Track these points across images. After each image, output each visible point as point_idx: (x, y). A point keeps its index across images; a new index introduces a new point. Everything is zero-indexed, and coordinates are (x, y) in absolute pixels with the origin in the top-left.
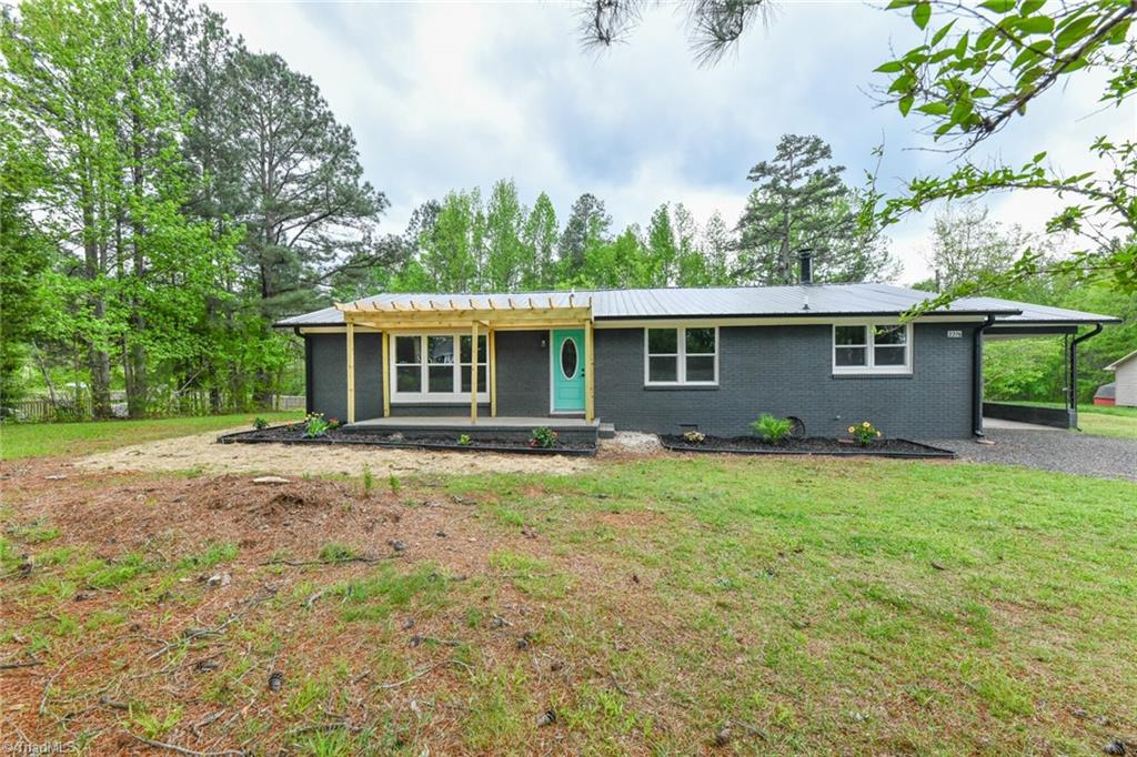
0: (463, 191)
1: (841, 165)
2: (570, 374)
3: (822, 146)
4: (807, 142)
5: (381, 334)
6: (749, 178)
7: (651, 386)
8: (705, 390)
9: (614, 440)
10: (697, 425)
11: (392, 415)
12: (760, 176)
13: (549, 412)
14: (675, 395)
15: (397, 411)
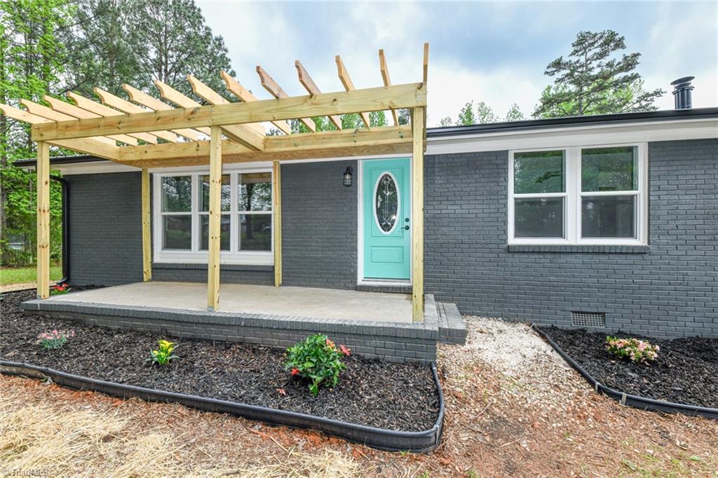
1: (636, 52)
2: (386, 227)
3: (617, 38)
4: (601, 37)
5: (139, 174)
6: (547, 73)
7: (520, 246)
8: (621, 253)
9: (467, 346)
10: (604, 313)
11: (154, 279)
12: (556, 71)
13: (356, 283)
14: (564, 260)
15: (161, 274)
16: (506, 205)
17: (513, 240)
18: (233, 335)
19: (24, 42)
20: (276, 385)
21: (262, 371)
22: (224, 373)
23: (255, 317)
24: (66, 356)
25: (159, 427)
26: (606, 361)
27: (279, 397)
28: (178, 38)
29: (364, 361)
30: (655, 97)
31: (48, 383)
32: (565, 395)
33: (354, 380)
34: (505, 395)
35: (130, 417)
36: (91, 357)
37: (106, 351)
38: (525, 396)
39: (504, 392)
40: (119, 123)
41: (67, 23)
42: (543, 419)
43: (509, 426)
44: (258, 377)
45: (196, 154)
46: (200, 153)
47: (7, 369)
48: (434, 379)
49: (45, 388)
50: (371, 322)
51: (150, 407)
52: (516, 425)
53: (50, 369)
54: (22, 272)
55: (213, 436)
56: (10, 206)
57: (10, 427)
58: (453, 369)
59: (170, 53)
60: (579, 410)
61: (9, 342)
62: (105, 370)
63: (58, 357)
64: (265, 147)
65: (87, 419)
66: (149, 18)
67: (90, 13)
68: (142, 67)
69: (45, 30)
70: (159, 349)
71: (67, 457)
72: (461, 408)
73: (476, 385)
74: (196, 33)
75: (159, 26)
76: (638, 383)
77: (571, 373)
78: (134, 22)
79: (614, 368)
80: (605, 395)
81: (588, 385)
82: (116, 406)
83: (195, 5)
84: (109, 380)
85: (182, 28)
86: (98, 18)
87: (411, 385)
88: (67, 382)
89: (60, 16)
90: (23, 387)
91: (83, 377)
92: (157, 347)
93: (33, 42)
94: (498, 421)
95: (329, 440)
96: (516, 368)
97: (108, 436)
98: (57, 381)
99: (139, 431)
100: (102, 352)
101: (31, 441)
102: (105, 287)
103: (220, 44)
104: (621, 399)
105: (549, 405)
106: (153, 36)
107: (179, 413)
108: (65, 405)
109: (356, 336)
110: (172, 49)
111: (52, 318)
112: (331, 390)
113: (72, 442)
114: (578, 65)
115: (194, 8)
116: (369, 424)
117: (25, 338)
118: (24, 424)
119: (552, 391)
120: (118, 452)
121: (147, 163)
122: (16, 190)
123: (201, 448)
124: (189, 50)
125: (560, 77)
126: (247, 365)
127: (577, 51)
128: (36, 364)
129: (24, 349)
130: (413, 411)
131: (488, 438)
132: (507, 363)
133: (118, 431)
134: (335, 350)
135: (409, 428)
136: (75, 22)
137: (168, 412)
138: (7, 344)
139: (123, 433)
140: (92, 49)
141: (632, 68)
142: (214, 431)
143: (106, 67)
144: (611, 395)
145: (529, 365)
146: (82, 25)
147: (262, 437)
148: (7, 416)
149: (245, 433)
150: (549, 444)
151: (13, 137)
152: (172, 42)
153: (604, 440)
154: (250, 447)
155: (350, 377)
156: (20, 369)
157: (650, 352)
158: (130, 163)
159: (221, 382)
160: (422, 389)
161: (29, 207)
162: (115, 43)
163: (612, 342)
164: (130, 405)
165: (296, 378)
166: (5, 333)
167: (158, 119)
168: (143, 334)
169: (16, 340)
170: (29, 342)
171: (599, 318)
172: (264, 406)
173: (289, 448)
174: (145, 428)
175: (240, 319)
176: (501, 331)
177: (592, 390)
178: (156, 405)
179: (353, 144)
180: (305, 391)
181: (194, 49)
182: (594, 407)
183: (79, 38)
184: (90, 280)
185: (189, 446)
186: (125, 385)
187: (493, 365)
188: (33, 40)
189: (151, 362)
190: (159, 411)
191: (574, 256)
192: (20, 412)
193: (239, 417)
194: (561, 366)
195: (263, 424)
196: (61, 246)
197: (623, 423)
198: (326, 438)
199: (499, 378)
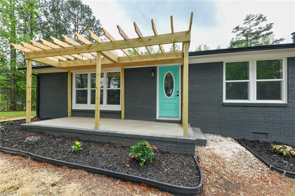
1: (272, 23)
2: (169, 95)
3: (263, 17)
4: (256, 17)
7: (228, 103)
8: (275, 107)
9: (207, 147)
10: (267, 133)
11: (72, 116)
12: (237, 31)
13: (156, 118)
14: (249, 110)
15: (75, 114)
16: (222, 85)
17: (225, 101)
18: (106, 140)
19: (23, 23)
20: (125, 162)
21: (118, 156)
22: (102, 156)
23: (114, 132)
24: (37, 147)
25: (75, 180)
26: (271, 155)
27: (127, 168)
28: (82, 21)
29: (162, 153)
30: (280, 41)
31: (29, 159)
32: (256, 171)
33: (159, 161)
34: (228, 170)
35: (63, 175)
36: (47, 148)
37: (53, 145)
38: (237, 171)
39: (228, 169)
40: (60, 51)
41: (40, 15)
42: (248, 182)
43: (233, 185)
44: (117, 159)
45: (90, 64)
46: (92, 64)
47: (13, 153)
48: (195, 162)
49: (28, 161)
50: (165, 135)
51: (71, 171)
52: (235, 185)
53: (30, 153)
54: (21, 113)
55: (99, 185)
56: (17, 87)
57: (13, 178)
58: (202, 158)
59: (79, 26)
60: (264, 178)
61: (14, 141)
62: (53, 154)
63: (33, 148)
64: (118, 61)
65: (45, 175)
66: (71, 13)
67: (49, 11)
68: (68, 32)
69: (31, 18)
70: (75, 145)
71: (36, 193)
72: (209, 175)
73: (214, 165)
74: (89, 18)
75: (75, 16)
76: (289, 165)
77: (257, 160)
78: (65, 14)
79: (276, 158)
80: (275, 171)
81: (266, 166)
82: (57, 170)
83: (89, 7)
84: (54, 158)
85: (84, 17)
86: (52, 13)
87: (185, 164)
88: (37, 159)
89: (37, 12)
90: (19, 160)
91: (43, 157)
92: (74, 144)
93: (26, 23)
94: (227, 183)
95: (150, 189)
96: (231, 158)
97: (53, 183)
98: (33, 158)
99: (66, 182)
100: (51, 146)
101: (21, 185)
102: (53, 119)
103: (99, 23)
104: (283, 173)
105: (249, 176)
106: (73, 20)
107: (84, 174)
108: (36, 169)
109: (158, 141)
110: (80, 25)
111: (32, 131)
112: (149, 165)
113: (38, 186)
114: (246, 28)
115: (89, 9)
116: (169, 182)
117: (21, 139)
118: (18, 177)
119: (250, 169)
120: (58, 191)
121: (70, 68)
122: (19, 80)
123: (94, 191)
124: (86, 25)
125: (239, 34)
126: (112, 153)
127: (246, 23)
128: (25, 151)
129: (20, 144)
130: (188, 177)
131: (224, 191)
132: (226, 155)
133: (58, 181)
134: (151, 148)
135: (187, 185)
136: (43, 14)
137: (79, 173)
138: (13, 142)
139: (60, 182)
140: (49, 25)
141: (270, 29)
142: (99, 183)
143: (55, 32)
144: (278, 171)
145: (237, 156)
146: (46, 16)
147: (120, 186)
148: (12, 173)
149: (113, 184)
150: (253, 194)
151: (18, 60)
152: (80, 22)
153: (279, 193)
154: (116, 191)
155: (157, 160)
156: (18, 152)
157: (292, 151)
158: (64, 68)
159: (101, 160)
160: (190, 166)
161: (24, 87)
162: (58, 23)
163: (274, 147)
164: (63, 170)
165: (134, 159)
166: (13, 137)
167: (75, 49)
168: (68, 138)
169: (17, 140)
170: (22, 141)
171: (265, 136)
172: (121, 172)
173: (133, 192)
174: (69, 181)
175: (108, 133)
176: (221, 141)
177: (268, 169)
178: (74, 170)
179: (155, 59)
180: (138, 166)
181: (88, 25)
182: (270, 177)
183: (44, 21)
184: (47, 116)
185: (88, 190)
186: (60, 161)
187: (220, 156)
188: (26, 22)
189: (72, 151)
190: (75, 173)
191: (253, 108)
192: (17, 172)
193: (110, 177)
194: (252, 157)
195: (120, 181)
196: (36, 103)
197: (285, 185)
198: (149, 188)
199: (224, 162)
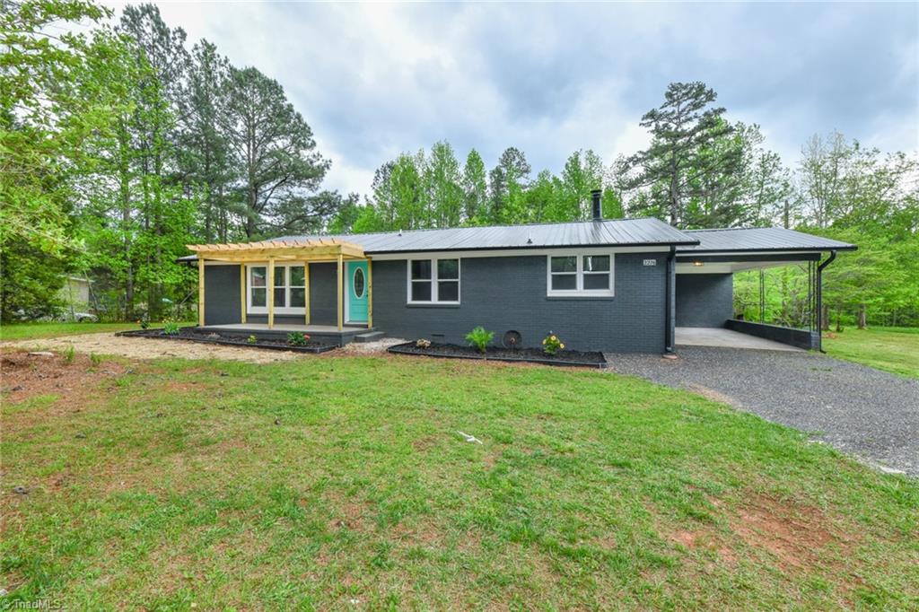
0: (409, 153)
2: (359, 295)
3: (706, 90)
4: (692, 88)
5: (239, 266)
6: (642, 124)
7: (414, 304)
8: (450, 308)
10: (443, 335)
11: (247, 320)
14: (428, 311)
15: (250, 319)
16: (406, 286)
17: (410, 301)
157: (426, 344)
191: (432, 309)
